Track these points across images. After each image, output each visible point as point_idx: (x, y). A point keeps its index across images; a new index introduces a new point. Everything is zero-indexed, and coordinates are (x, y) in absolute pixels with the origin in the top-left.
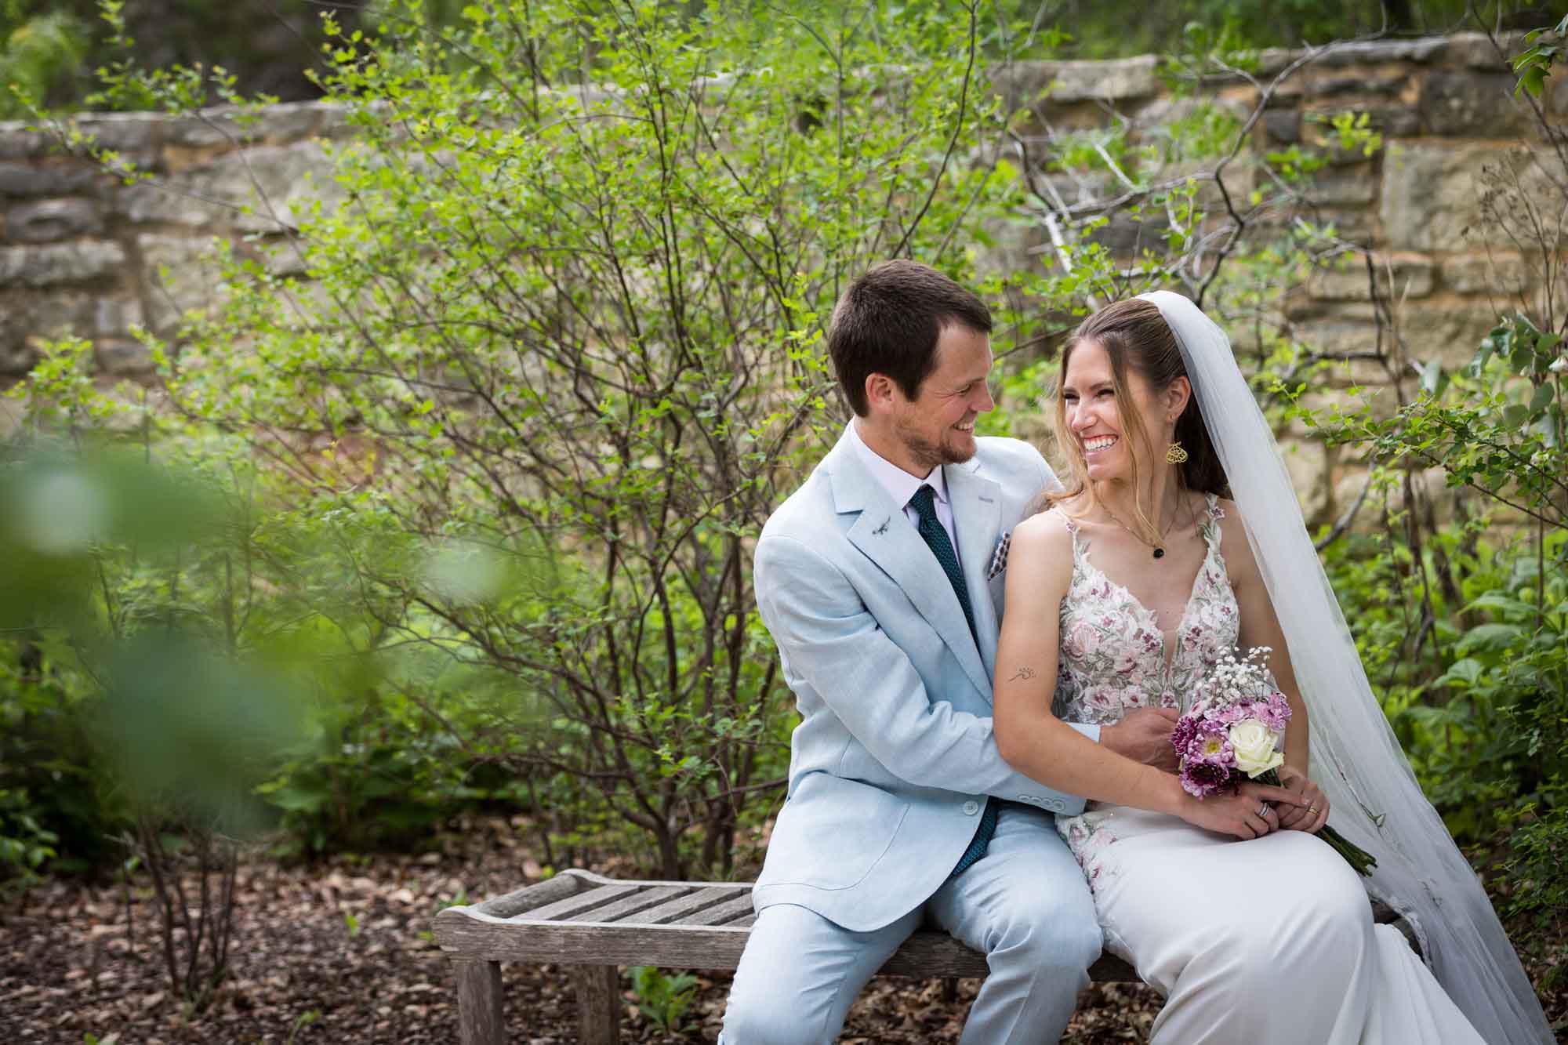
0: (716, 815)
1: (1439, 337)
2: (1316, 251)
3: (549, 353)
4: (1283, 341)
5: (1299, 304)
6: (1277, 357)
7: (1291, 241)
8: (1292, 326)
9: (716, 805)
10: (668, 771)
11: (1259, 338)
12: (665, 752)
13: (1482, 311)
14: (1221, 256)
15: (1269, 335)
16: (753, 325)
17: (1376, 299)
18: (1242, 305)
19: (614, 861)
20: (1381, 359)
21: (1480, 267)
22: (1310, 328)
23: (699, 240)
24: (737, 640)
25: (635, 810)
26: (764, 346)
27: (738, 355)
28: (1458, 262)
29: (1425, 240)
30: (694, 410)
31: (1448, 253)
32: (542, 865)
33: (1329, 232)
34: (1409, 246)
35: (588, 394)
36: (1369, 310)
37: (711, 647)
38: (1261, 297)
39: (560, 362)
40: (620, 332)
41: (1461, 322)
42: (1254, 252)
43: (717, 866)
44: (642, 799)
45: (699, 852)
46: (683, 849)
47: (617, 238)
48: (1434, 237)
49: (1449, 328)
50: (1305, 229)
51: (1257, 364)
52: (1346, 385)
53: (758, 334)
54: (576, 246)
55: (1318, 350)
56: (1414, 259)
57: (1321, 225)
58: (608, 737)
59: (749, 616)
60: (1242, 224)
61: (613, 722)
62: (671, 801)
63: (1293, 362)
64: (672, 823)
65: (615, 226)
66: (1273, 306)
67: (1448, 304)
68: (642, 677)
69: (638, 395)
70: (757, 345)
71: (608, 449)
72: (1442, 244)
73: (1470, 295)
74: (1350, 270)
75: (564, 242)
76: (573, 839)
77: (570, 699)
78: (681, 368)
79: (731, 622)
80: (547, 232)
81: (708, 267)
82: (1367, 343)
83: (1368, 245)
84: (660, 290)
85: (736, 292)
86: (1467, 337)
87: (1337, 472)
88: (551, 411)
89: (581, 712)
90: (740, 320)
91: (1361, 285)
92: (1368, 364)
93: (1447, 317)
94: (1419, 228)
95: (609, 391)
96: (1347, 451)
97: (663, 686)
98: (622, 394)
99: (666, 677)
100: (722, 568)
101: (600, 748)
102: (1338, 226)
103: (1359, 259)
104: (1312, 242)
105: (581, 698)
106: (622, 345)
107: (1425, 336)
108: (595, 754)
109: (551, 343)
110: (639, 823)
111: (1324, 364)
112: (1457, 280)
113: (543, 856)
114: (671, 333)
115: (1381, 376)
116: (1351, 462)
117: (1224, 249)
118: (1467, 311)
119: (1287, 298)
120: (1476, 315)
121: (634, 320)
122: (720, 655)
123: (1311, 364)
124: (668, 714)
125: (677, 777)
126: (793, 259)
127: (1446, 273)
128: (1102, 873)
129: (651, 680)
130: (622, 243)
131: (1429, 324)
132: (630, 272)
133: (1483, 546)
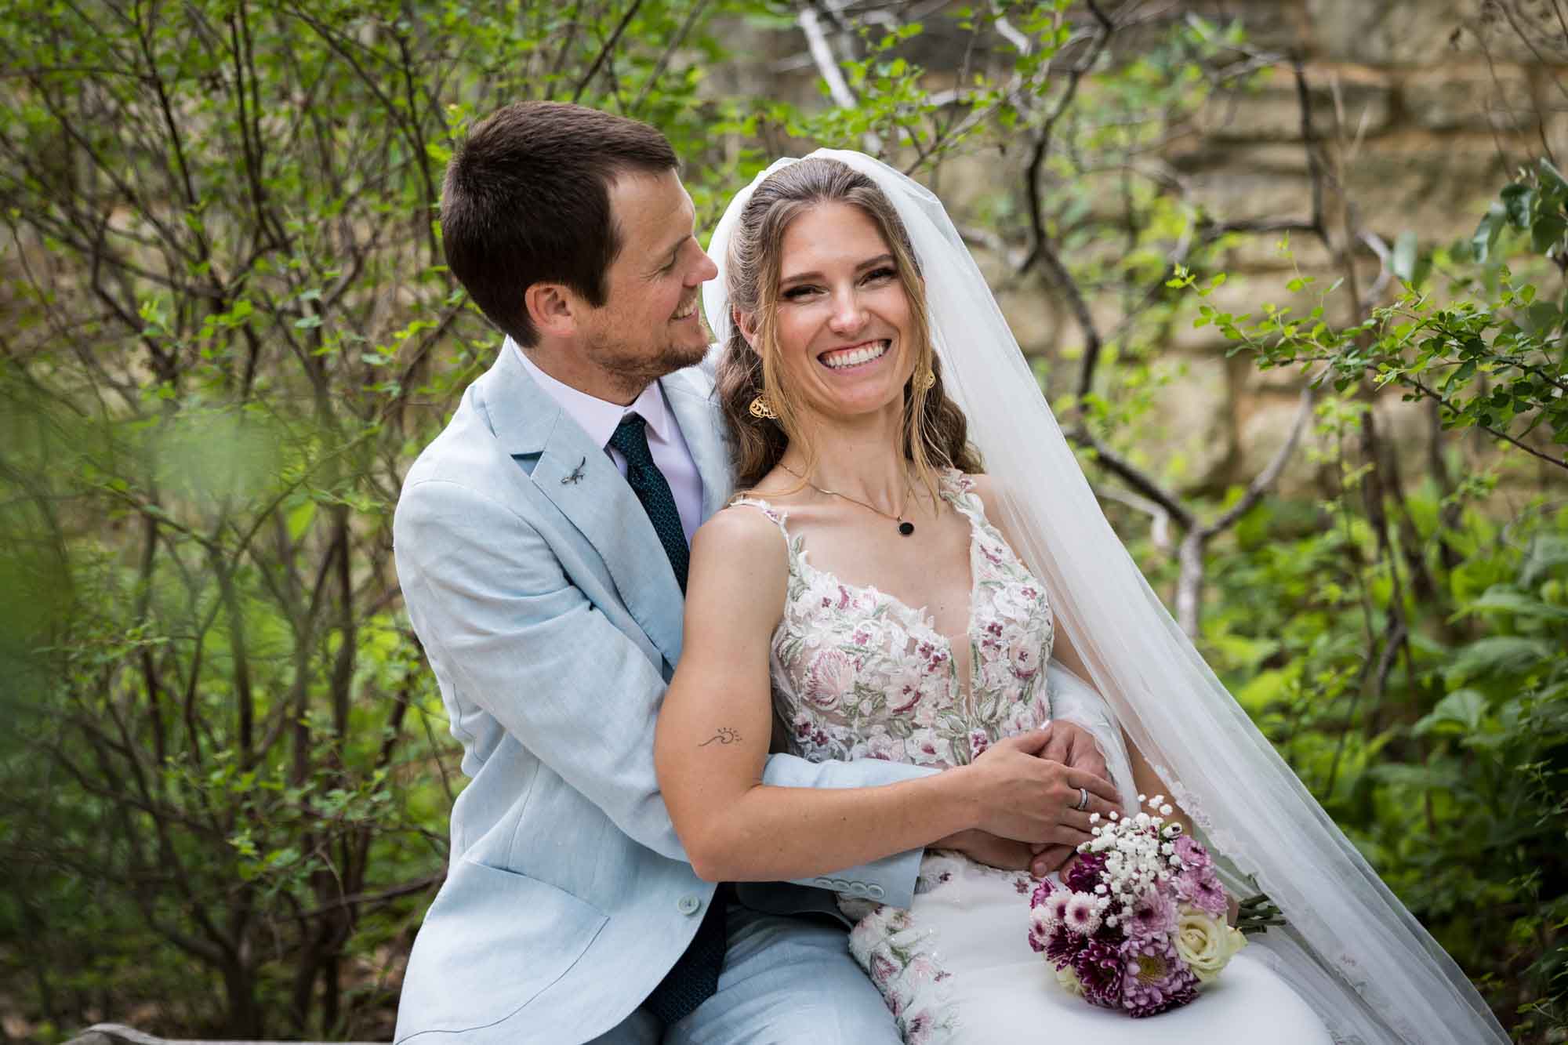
0: (313, 939)
1: (1400, 194)
2: (1218, 64)
3: (54, 228)
4: (1165, 204)
5: (1188, 146)
6: (1157, 230)
7: (1178, 49)
8: (1183, 181)
9: (312, 923)
10: (248, 871)
11: (1129, 199)
12: (243, 842)
13: (1466, 155)
14: (1076, 76)
15: (1143, 194)
16: (368, 186)
17: (1309, 137)
18: (1107, 149)
19: (149, 1011)
20: (1317, 228)
21: (1460, 88)
22: (1205, 185)
23: (284, 55)
24: (344, 668)
25: (187, 931)
26: (384, 217)
27: (346, 231)
28: (1429, 81)
29: (1377, 46)
30: (279, 318)
31: (1412, 66)
32: (33, 1019)
33: (1234, 35)
34: (1355, 56)
35: (113, 289)
36: (1297, 156)
37: (305, 678)
38: (1133, 138)
39: (69, 241)
40: (162, 196)
41: (1433, 174)
42: (1120, 66)
43: (316, 1017)
44: (199, 915)
45: (285, 997)
46: (260, 992)
47: (159, 51)
48: (1391, 42)
49: (1414, 182)
50: (1200, 29)
51: (1123, 240)
52: (1261, 269)
53: (374, 199)
54: (97, 63)
55: (1218, 216)
56: (1360, 75)
57: (1224, 23)
58: (147, 820)
59: (363, 632)
60: (1108, 26)
61: (153, 793)
62: (242, 919)
63: (1186, 235)
64: (245, 951)
65: (157, 34)
66: (1147, 150)
67: (1414, 145)
68: (198, 727)
69: (192, 293)
70: (373, 214)
71: (147, 377)
72: (1403, 52)
73: (1447, 131)
74: (1267, 94)
75: (78, 56)
76: (87, 979)
77: (86, 760)
78: (259, 252)
79: (336, 641)
80: (52, 42)
81: (298, 95)
82: (1293, 207)
83: (1299, 56)
84: (225, 132)
85: (342, 136)
86: (1443, 194)
87: (1245, 404)
88: (62, 318)
89: (105, 782)
90: (346, 177)
91: (1288, 117)
92: (1297, 238)
93: (1412, 165)
94: (1368, 28)
95: (143, 287)
96: (1257, 374)
97: (229, 740)
98: (165, 293)
99: (236, 730)
100: (318, 559)
101: (132, 834)
102: (1248, 27)
103: (1283, 76)
104: (1210, 52)
105: (102, 758)
106: (165, 215)
107: (1377, 195)
108: (124, 844)
109: (56, 212)
110: (192, 952)
111: (1232, 240)
112: (1427, 106)
113: (36, 1006)
114: (243, 199)
115: (1318, 254)
116: (1267, 390)
117: (1081, 63)
118: (1443, 158)
119: (1170, 140)
120: (1455, 163)
121: (186, 175)
122: (320, 690)
123: (1213, 240)
124: (245, 783)
125: (260, 881)
126: (430, 81)
127: (1411, 98)
128: (926, 1026)
129: (208, 730)
130: (167, 58)
131: (1385, 176)
132: (179, 104)
133: (1472, 516)
